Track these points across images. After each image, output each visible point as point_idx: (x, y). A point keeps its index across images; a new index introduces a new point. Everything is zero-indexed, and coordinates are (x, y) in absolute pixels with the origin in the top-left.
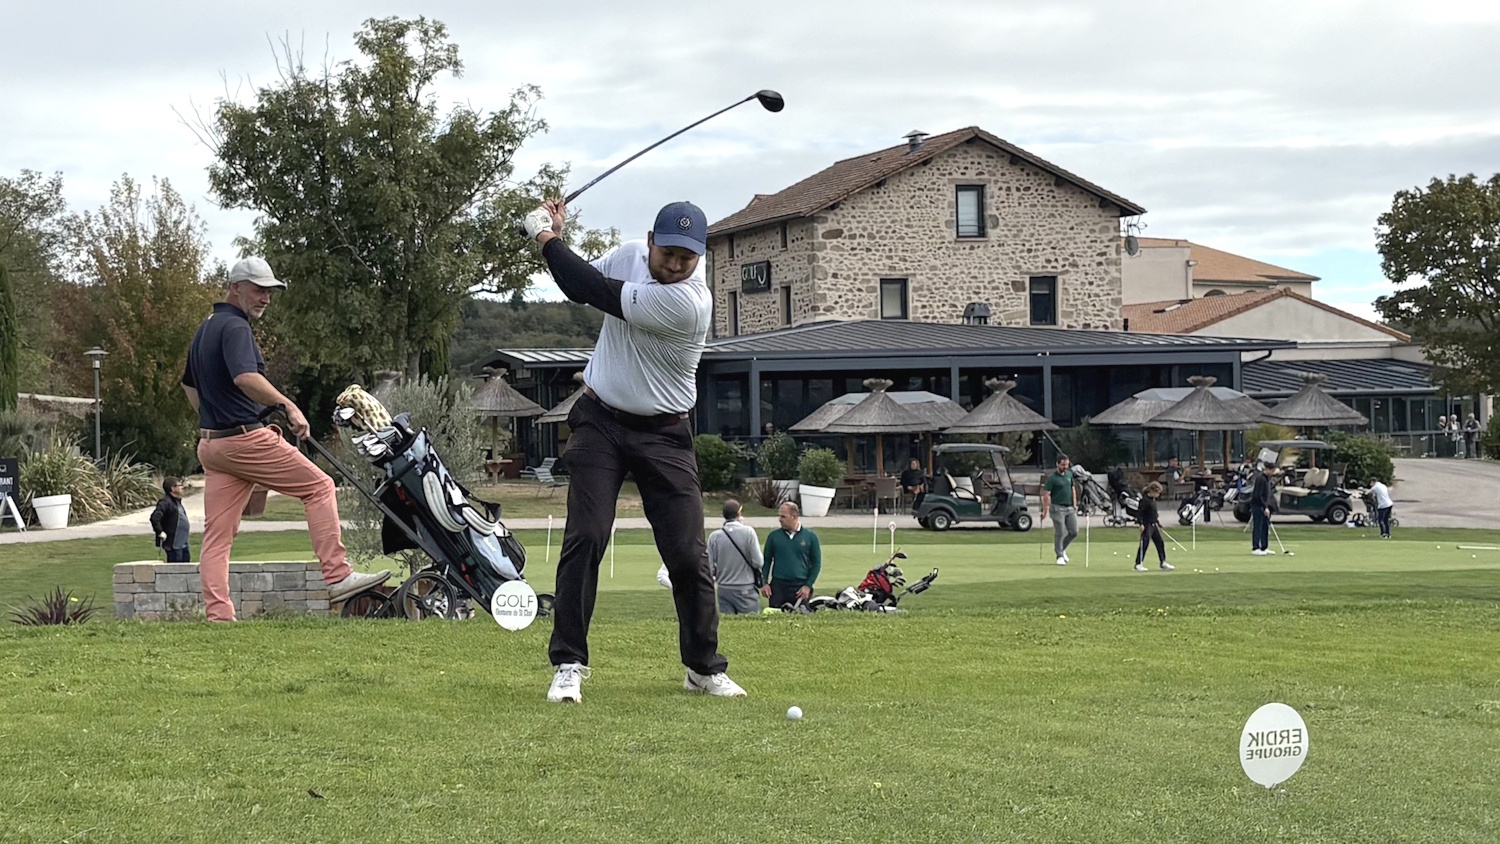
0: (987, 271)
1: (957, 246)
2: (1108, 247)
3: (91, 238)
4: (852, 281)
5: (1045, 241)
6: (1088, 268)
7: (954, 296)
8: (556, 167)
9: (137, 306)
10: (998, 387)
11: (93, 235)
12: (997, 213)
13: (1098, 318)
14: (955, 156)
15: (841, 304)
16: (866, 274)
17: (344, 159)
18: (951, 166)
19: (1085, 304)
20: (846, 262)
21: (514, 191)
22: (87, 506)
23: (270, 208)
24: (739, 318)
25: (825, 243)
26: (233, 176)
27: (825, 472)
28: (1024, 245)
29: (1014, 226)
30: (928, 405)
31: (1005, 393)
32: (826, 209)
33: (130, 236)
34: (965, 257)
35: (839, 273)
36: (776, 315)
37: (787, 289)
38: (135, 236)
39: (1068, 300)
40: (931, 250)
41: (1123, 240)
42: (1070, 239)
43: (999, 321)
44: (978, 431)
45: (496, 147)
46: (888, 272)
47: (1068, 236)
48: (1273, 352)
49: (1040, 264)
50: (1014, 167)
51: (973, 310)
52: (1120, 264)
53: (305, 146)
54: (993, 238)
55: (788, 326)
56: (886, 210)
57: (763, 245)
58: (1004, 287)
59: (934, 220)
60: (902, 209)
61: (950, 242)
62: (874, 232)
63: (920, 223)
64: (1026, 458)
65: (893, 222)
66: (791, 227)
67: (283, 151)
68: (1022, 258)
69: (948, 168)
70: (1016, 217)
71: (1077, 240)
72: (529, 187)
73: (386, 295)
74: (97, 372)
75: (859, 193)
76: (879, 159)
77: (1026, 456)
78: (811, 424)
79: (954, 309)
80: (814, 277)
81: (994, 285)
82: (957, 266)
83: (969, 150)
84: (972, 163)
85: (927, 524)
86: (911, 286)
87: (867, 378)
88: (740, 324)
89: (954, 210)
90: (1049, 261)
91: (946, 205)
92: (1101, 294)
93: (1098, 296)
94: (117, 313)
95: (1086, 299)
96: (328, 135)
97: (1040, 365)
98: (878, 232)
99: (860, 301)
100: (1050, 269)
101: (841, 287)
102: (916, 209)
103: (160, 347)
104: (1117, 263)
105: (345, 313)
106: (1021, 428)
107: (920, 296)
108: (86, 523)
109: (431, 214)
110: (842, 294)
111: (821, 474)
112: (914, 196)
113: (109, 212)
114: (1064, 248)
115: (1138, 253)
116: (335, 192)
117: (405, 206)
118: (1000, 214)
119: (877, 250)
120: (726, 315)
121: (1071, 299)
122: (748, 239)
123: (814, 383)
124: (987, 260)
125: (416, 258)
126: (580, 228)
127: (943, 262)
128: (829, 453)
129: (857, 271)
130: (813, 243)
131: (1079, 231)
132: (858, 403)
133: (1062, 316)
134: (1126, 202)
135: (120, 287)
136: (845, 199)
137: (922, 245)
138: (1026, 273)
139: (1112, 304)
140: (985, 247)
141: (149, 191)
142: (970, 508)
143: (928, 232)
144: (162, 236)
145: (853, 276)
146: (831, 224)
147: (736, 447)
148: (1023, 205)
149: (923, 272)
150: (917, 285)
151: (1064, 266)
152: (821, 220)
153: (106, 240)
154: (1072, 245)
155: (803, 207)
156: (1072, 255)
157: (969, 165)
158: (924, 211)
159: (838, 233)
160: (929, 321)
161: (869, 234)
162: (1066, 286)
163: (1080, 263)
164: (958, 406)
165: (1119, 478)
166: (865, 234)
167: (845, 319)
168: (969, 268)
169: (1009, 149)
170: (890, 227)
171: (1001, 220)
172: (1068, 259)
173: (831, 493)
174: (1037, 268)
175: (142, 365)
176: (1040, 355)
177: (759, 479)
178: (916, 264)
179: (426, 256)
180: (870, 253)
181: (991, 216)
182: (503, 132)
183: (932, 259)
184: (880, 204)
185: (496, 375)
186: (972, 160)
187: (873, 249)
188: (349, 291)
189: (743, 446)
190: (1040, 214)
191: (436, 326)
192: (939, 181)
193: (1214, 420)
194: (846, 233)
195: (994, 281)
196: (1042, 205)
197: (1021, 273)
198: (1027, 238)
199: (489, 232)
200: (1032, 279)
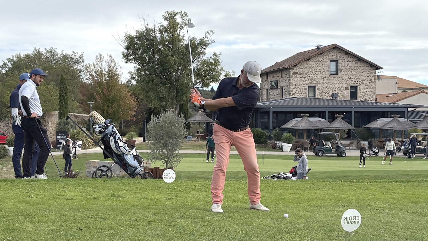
0: (338, 84)
1: (329, 77)
2: (372, 78)
3: (90, 71)
4: (300, 86)
5: (355, 76)
6: (366, 84)
7: (328, 91)
8: (218, 53)
9: (102, 90)
10: (338, 117)
11: (91, 70)
12: (341, 68)
13: (369, 98)
14: (330, 52)
15: (297, 93)
16: (304, 85)
17: (159, 50)
18: (329, 55)
19: (365, 94)
20: (299, 81)
21: (205, 60)
22: (86, 145)
23: (138, 63)
24: (269, 96)
25: (293, 76)
26: (129, 54)
27: (289, 139)
28: (348, 77)
29: (346, 72)
30: (319, 121)
31: (340, 118)
32: (293, 66)
33: (101, 70)
34: (332, 80)
35: (297, 84)
36: (279, 96)
37: (282, 88)
38: (102, 70)
39: (360, 93)
40: (322, 78)
41: (376, 76)
42: (361, 76)
43: (341, 98)
44: (333, 129)
45: (201, 47)
46: (311, 84)
47: (361, 75)
48: (417, 108)
49: (353, 83)
50: (346, 55)
51: (333, 95)
52: (375, 83)
53: (148, 46)
54: (340, 75)
55: (282, 99)
56: (310, 67)
57: (276, 76)
58: (343, 89)
59: (323, 70)
60: (315, 67)
61: (328, 76)
62: (307, 73)
63: (320, 71)
64: (346, 137)
65: (312, 70)
66: (283, 71)
67: (142, 47)
68: (348, 81)
69: (328, 55)
70: (347, 69)
71: (363, 76)
72: (210, 59)
73: (170, 88)
74: (91, 108)
75: (303, 62)
76: (309, 52)
77: (346, 136)
78: (286, 126)
79: (328, 95)
80: (290, 85)
81: (340, 88)
82: (329, 83)
83: (334, 50)
84: (335, 54)
85: (317, 155)
86: (316, 88)
87: (302, 114)
88: (269, 98)
89: (329, 67)
90: (355, 82)
91: (327, 65)
92: (370, 91)
93: (369, 92)
94: (97, 92)
95: (366, 92)
96: (155, 43)
97: (351, 111)
98: (308, 73)
99: (302, 92)
100: (356, 84)
101: (297, 88)
102: (318, 67)
103: (109, 101)
104: (374, 83)
105: (159, 93)
106: (345, 128)
107: (319, 91)
108: (86, 149)
109: (182, 66)
110: (297, 90)
111: (288, 140)
112: (318, 63)
113: (95, 64)
114: (360, 78)
115: (380, 80)
116: (156, 59)
117: (175, 64)
118: (342, 68)
119: (307, 78)
120: (265, 95)
121: (361, 92)
122: (272, 74)
123: (288, 115)
124: (338, 81)
125: (178, 78)
126: (224, 70)
127: (326, 82)
128: (290, 134)
129: (301, 84)
130: (289, 76)
131: (364, 73)
132: (299, 120)
133: (359, 97)
134: (377, 66)
135: (98, 85)
136: (299, 64)
137: (320, 76)
138: (349, 85)
139: (373, 94)
140: (338, 78)
141: (106, 58)
142: (329, 150)
143: (322, 73)
144: (109, 71)
145: (300, 85)
146: (295, 71)
147: (265, 132)
148: (349, 66)
149: (320, 84)
150: (318, 88)
151: (360, 83)
152: (292, 69)
153: (94, 71)
154: (362, 77)
155: (287, 66)
156: (362, 80)
157: (334, 55)
158: (321, 67)
159: (296, 73)
160: (322, 98)
161: (305, 73)
162: (360, 89)
163: (364, 83)
164: (328, 122)
165: (371, 143)
166: (304, 73)
167: (298, 97)
168: (333, 83)
169: (345, 50)
170: (311, 72)
171: (342, 70)
172: (361, 81)
173: (291, 145)
174: (352, 83)
175: (103, 106)
176: (351, 108)
177: (271, 141)
178: (318, 82)
179: (181, 77)
180: (305, 79)
181: (339, 69)
182: (203, 43)
183: (323, 81)
184: (309, 65)
185: (200, 111)
186: (335, 53)
187: (306, 77)
188: (159, 87)
189: (268, 132)
190: (353, 68)
191: (184, 97)
192: (325, 59)
193: (399, 127)
194: (299, 73)
195: (340, 87)
196: (354, 66)
197: (347, 85)
198: (350, 75)
199: (199, 71)
200: (350, 87)
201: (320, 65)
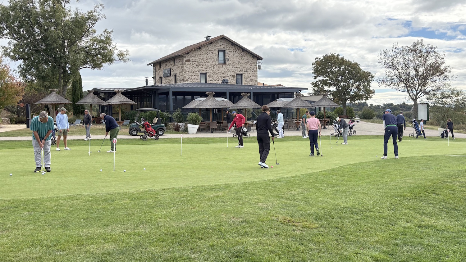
0: (226, 72)
1: (219, 65)
2: (254, 67)
4: (193, 73)
5: (240, 65)
6: (250, 72)
7: (218, 78)
12: (228, 57)
14: (218, 42)
15: (190, 79)
16: (196, 72)
18: (217, 45)
19: (249, 81)
20: (191, 68)
25: (186, 63)
28: (235, 66)
29: (233, 61)
32: (186, 54)
34: (221, 68)
35: (189, 71)
37: (175, 75)
40: (212, 66)
41: (258, 66)
43: (230, 83)
46: (202, 71)
47: (245, 64)
50: (233, 46)
51: (224, 81)
54: (227, 64)
56: (201, 55)
57: (169, 64)
58: (230, 76)
59: (213, 58)
60: (205, 55)
61: (217, 64)
63: (210, 59)
66: (176, 59)
68: (234, 69)
70: (233, 59)
75: (194, 50)
80: (183, 72)
81: (228, 76)
82: (219, 70)
83: (221, 41)
86: (207, 75)
89: (218, 56)
90: (241, 70)
91: (216, 55)
92: (253, 79)
98: (199, 61)
99: (195, 78)
104: (256, 71)
107: (210, 78)
110: (190, 76)
112: (208, 52)
114: (244, 67)
119: (199, 65)
121: (246, 80)
122: (165, 63)
124: (226, 69)
127: (215, 69)
129: (194, 71)
130: (182, 63)
131: (248, 63)
133: (244, 82)
134: (259, 56)
136: (191, 52)
137: (210, 64)
138: (236, 73)
139: (255, 81)
140: (225, 66)
143: (212, 61)
146: (187, 58)
148: (235, 56)
149: (211, 72)
150: (209, 75)
151: (244, 72)
152: (184, 57)
154: (246, 66)
155: (179, 53)
156: (246, 69)
159: (189, 61)
160: (212, 83)
162: (245, 77)
163: (248, 71)
166: (196, 61)
167: (191, 83)
168: (222, 71)
169: (231, 41)
170: (202, 60)
171: (229, 59)
174: (238, 72)
178: (209, 70)
180: (197, 66)
183: (213, 68)
184: (200, 53)
190: (239, 58)
192: (215, 48)
194: (191, 61)
196: (239, 56)
197: (234, 73)
198: (236, 64)
200: (237, 75)
201: (210, 54)
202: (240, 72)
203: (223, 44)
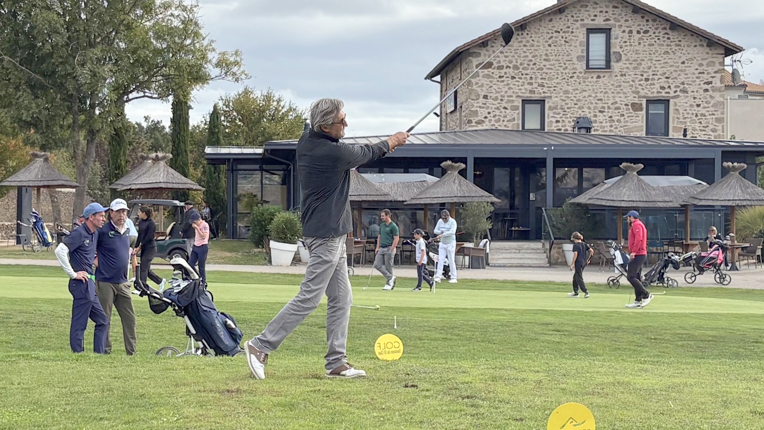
0: (611, 95)
1: (586, 76)
2: (713, 77)
4: (499, 101)
5: (660, 72)
6: (695, 93)
12: (620, 50)
13: (705, 133)
14: (587, 6)
15: (490, 118)
16: (511, 96)
18: (584, 14)
19: (693, 121)
20: (494, 87)
25: (478, 72)
28: (642, 75)
29: (635, 60)
32: (477, 45)
34: (592, 84)
35: (489, 95)
37: (461, 108)
39: (679, 118)
40: (565, 78)
42: (681, 71)
46: (529, 95)
47: (680, 68)
49: (655, 90)
50: (635, 15)
51: (578, 122)
52: (725, 91)
54: (616, 70)
56: (529, 48)
57: (455, 76)
58: (625, 107)
59: (568, 55)
60: (542, 47)
62: (518, 64)
63: (556, 58)
68: (640, 85)
69: (580, 15)
70: (637, 54)
71: (687, 72)
80: (470, 98)
81: (616, 105)
82: (585, 91)
84: (601, 12)
86: (548, 106)
89: (585, 48)
90: (663, 88)
91: (579, 44)
92: (708, 114)
93: (705, 116)
95: (694, 117)
98: (521, 64)
99: (505, 117)
100: (664, 94)
101: (490, 106)
102: (553, 47)
104: (720, 90)
107: (554, 113)
110: (489, 110)
112: (552, 37)
114: (676, 78)
118: (623, 51)
119: (521, 78)
121: (681, 116)
124: (611, 87)
127: (574, 88)
129: (503, 93)
130: (469, 72)
131: (689, 65)
133: (673, 131)
134: (726, 42)
136: (494, 38)
137: (557, 74)
138: (644, 97)
139: (716, 122)
140: (609, 77)
143: (562, 65)
145: (500, 98)
146: (483, 59)
148: (642, 44)
150: (552, 105)
151: (675, 92)
152: (475, 55)
154: (683, 76)
156: (683, 83)
157: (598, 14)
158: (559, 48)
159: (489, 65)
161: (514, 66)
162: (677, 108)
163: (689, 90)
166: (511, 65)
168: (596, 93)
170: (531, 61)
171: (623, 56)
172: (679, 87)
174: (653, 93)
178: (552, 89)
180: (514, 80)
181: (614, 53)
183: (565, 85)
184: (524, 43)
186: (601, 9)
187: (517, 77)
190: (657, 51)
192: (575, 25)
194: (495, 65)
196: (659, 45)
197: (639, 97)
198: (645, 70)
200: (649, 102)
201: (557, 41)
202: (658, 92)
203: (604, 9)
